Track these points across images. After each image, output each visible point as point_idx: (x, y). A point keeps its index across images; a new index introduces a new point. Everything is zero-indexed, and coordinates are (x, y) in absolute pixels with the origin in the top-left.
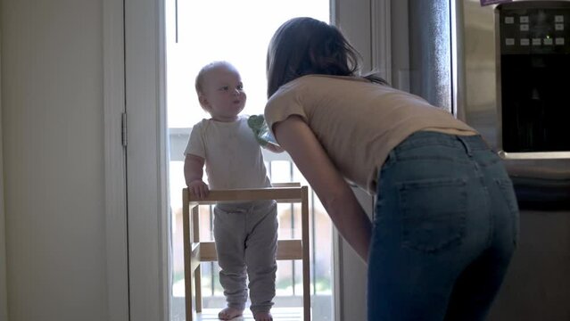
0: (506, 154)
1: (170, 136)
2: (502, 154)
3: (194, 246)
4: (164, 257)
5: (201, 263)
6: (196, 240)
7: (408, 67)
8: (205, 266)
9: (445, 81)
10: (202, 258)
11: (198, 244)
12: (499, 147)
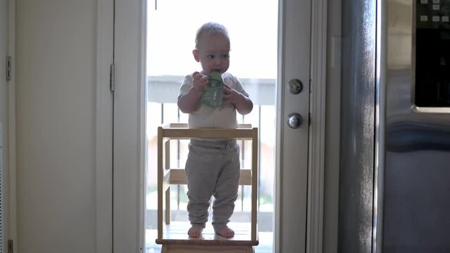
0: (418, 108)
1: (149, 82)
2: (414, 108)
3: (166, 172)
4: (141, 179)
5: (171, 185)
6: (167, 167)
7: (340, 34)
8: (173, 188)
9: (370, 48)
10: (172, 182)
11: (169, 170)
12: (412, 102)
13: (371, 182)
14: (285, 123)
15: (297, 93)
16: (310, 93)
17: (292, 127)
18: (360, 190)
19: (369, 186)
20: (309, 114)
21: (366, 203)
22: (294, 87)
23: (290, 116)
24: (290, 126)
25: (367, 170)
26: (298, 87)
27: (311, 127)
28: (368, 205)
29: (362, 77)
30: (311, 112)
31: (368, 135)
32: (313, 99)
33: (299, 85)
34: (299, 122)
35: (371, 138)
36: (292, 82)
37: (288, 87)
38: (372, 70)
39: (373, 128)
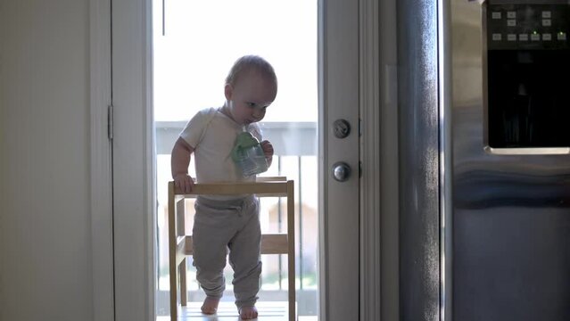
0: (492, 149)
1: (157, 129)
2: (488, 149)
3: (179, 240)
5: (187, 256)
6: (182, 233)
7: (395, 60)
9: (432, 76)
10: (187, 252)
11: (184, 237)
12: (484, 142)
13: (436, 244)
14: (330, 176)
15: (343, 137)
16: (359, 135)
17: (338, 180)
18: (423, 256)
19: (434, 249)
20: (360, 163)
21: (431, 272)
22: (340, 129)
23: (335, 166)
24: (335, 178)
25: (431, 230)
26: (344, 129)
27: (362, 178)
28: (433, 273)
29: (423, 112)
30: (362, 160)
31: (432, 186)
32: (364, 144)
33: (345, 127)
34: (346, 173)
35: (435, 189)
36: (336, 123)
37: (331, 130)
38: (434, 104)
39: (437, 176)
